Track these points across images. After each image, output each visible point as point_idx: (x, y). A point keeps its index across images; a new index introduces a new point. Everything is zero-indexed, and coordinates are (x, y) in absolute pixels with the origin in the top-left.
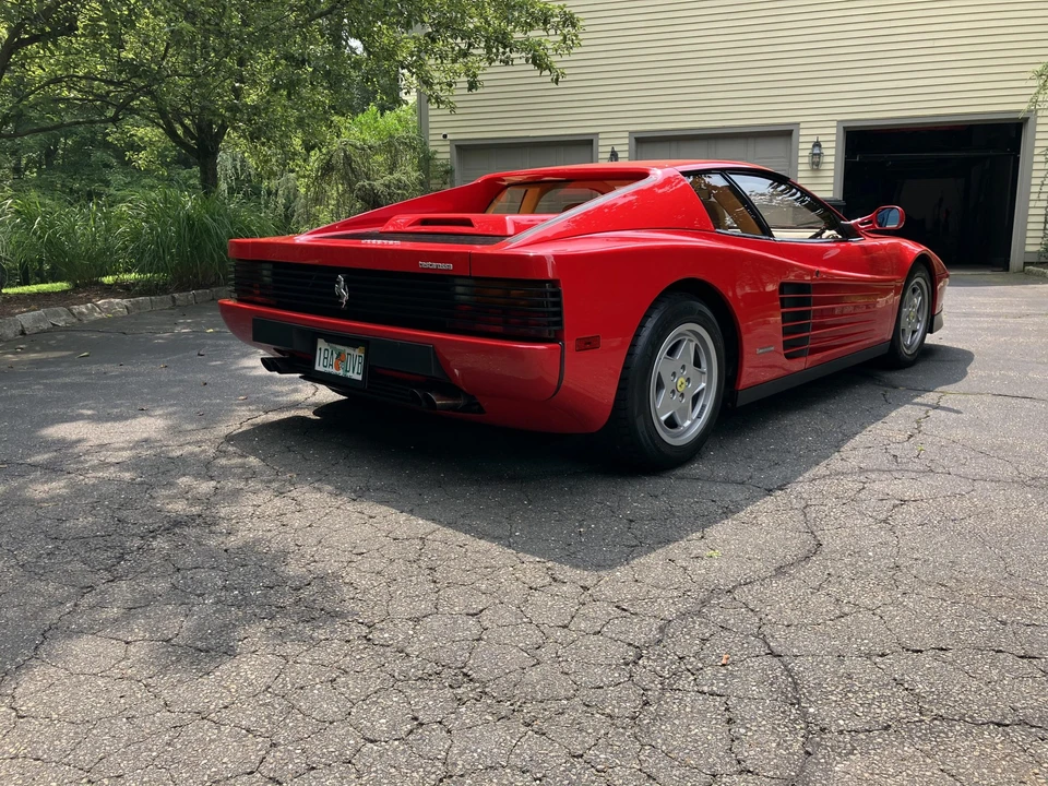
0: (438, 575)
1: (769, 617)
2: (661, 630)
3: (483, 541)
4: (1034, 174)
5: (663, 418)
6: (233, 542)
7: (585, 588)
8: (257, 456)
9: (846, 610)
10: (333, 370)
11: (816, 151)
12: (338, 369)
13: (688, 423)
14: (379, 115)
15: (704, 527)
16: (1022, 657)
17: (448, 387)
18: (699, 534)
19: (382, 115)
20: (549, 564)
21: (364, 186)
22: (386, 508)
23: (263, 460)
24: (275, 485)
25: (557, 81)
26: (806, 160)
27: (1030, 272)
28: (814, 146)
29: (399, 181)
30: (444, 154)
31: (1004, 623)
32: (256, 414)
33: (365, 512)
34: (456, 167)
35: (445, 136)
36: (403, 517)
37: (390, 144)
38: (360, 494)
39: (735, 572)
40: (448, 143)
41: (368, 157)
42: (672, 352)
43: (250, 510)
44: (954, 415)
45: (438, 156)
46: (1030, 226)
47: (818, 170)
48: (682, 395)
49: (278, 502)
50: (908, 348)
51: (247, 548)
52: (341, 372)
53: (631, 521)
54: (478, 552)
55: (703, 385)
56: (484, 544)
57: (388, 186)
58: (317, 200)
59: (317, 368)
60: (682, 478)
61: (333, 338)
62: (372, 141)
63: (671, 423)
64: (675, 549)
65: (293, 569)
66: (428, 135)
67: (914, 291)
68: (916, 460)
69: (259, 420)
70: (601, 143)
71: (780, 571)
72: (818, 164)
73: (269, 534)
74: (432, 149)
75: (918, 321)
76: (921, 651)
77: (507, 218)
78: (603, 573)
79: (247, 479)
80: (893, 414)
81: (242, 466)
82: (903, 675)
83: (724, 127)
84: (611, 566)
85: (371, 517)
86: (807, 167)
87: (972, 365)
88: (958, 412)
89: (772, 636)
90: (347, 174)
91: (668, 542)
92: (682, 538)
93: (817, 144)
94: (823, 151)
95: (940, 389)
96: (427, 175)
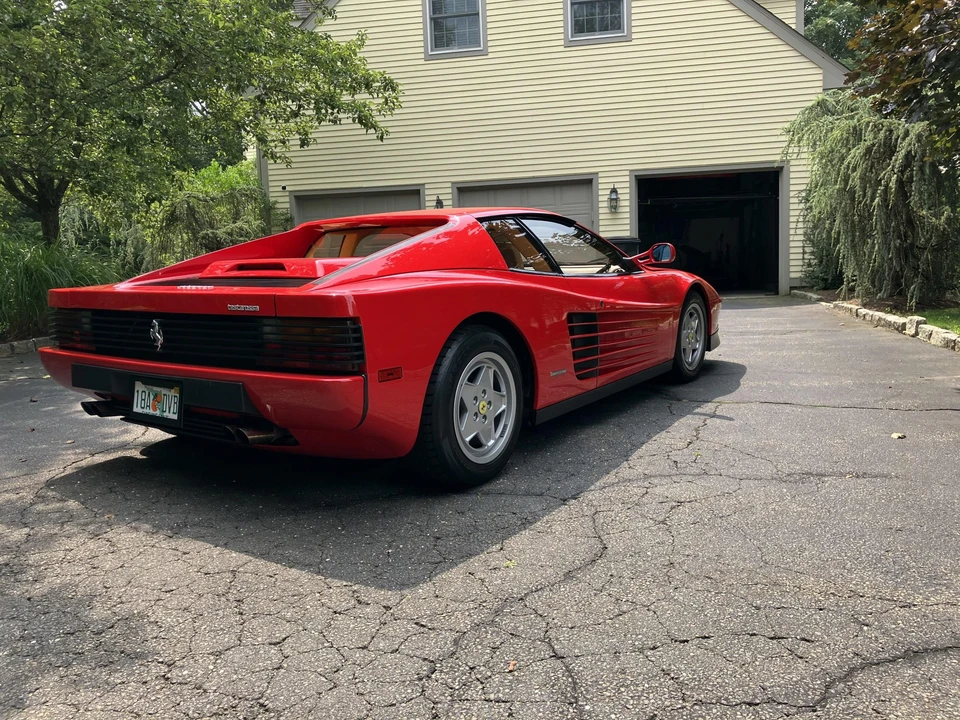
0: (244, 607)
1: (556, 621)
2: (456, 642)
3: (293, 570)
4: (792, 213)
5: (468, 439)
6: (38, 590)
7: (387, 608)
8: (77, 499)
9: (625, 608)
10: (150, 411)
11: (614, 196)
12: (155, 410)
13: (492, 442)
14: (220, 169)
15: (504, 539)
16: (772, 638)
17: (260, 422)
18: (498, 546)
19: (224, 169)
20: (355, 588)
21: (207, 234)
22: (201, 543)
23: (83, 503)
24: (91, 528)
25: (382, 139)
26: (605, 204)
27: (795, 295)
28: (611, 192)
29: (241, 229)
30: (284, 204)
31: (758, 608)
32: (82, 457)
33: (180, 548)
34: (295, 215)
35: (284, 188)
36: (217, 551)
37: (232, 196)
38: (176, 532)
39: (529, 580)
40: (287, 194)
41: (211, 208)
42: (472, 378)
43: (61, 554)
44: (727, 422)
45: (278, 206)
46: (792, 257)
47: (616, 212)
48: (485, 417)
49: (92, 545)
50: (690, 364)
51: (54, 594)
52: (158, 413)
53: (438, 538)
54: (288, 580)
55: (504, 407)
56: (294, 572)
57: (230, 234)
58: (164, 248)
59: (135, 410)
60: (488, 494)
61: (151, 380)
62: (215, 193)
63: (476, 443)
64: (475, 563)
65: (98, 613)
66: (268, 187)
67: (691, 315)
68: (693, 464)
69: (84, 463)
70: (427, 192)
71: (569, 576)
72: (615, 207)
73: (77, 579)
74: (272, 200)
75: (697, 341)
76: (687, 641)
77: (317, 262)
78: (405, 592)
79: (63, 524)
80: (676, 424)
81: (59, 510)
82: (670, 665)
83: (533, 177)
84: (415, 584)
85: (185, 553)
86: (607, 210)
87: (745, 377)
88: (731, 419)
89: (557, 639)
90: (191, 224)
91: (470, 555)
92: (483, 551)
93: (614, 191)
94: (619, 196)
95: (717, 399)
96: (268, 223)
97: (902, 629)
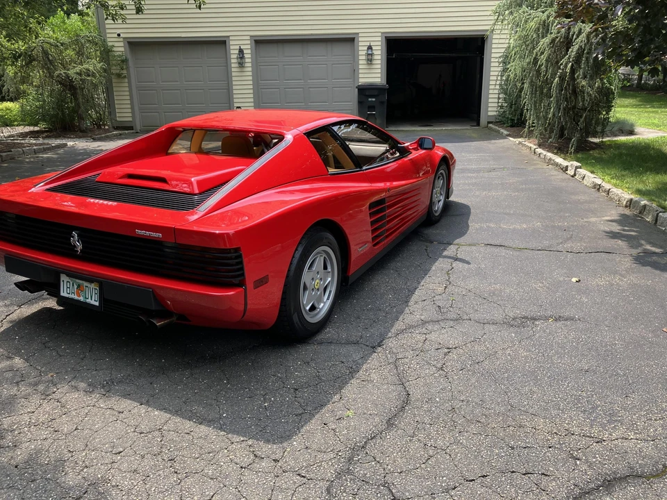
0: (177, 465)
1: (389, 467)
2: (328, 490)
3: (202, 427)
4: (492, 73)
5: (308, 308)
6: (20, 455)
7: (276, 461)
8: (21, 356)
9: (431, 452)
10: (76, 297)
11: (370, 52)
12: (79, 296)
13: (322, 304)
14: (66, 18)
15: (341, 388)
16: (524, 474)
17: (164, 313)
18: (338, 396)
19: (68, 18)
20: (250, 442)
21: (61, 74)
22: (129, 402)
23: (27, 360)
24: (41, 388)
26: (364, 57)
27: (491, 129)
28: (368, 48)
29: (88, 70)
30: (119, 48)
31: (513, 448)
32: (12, 309)
33: (115, 407)
34: (129, 57)
35: (119, 35)
36: (143, 409)
37: (77, 42)
38: (108, 388)
39: (366, 428)
40: (122, 40)
41: (61, 52)
42: (311, 266)
43: (26, 418)
44: (466, 266)
45: (115, 49)
46: (490, 100)
47: (371, 64)
48: (318, 290)
49: (47, 407)
50: (436, 212)
51: (31, 460)
52: (82, 299)
53: (296, 390)
54: (201, 437)
55: (329, 279)
56: (203, 429)
57: (80, 74)
58: (24, 80)
59: (62, 294)
60: (321, 343)
62: (65, 39)
63: (313, 308)
64: (325, 413)
65: (71, 478)
66: (106, 33)
67: (439, 178)
68: (451, 309)
69: (14, 316)
70: (231, 43)
71: (390, 424)
72: (371, 60)
73: (46, 443)
74: (110, 44)
75: (441, 194)
76: (474, 480)
77: (193, 179)
78: (285, 444)
79: (17, 383)
80: (433, 268)
81: (11, 369)
83: (312, 35)
84: (289, 437)
85: (120, 412)
86: (365, 62)
87: (472, 217)
88: (468, 263)
89: (393, 484)
90: (46, 64)
91: (322, 406)
92: (329, 401)
93: (370, 48)
94: (374, 52)
95: (457, 241)
96: (109, 64)
97: (600, 462)
